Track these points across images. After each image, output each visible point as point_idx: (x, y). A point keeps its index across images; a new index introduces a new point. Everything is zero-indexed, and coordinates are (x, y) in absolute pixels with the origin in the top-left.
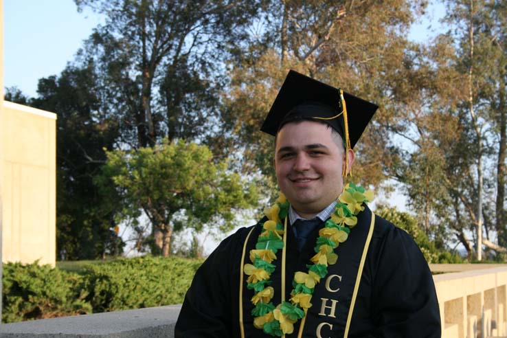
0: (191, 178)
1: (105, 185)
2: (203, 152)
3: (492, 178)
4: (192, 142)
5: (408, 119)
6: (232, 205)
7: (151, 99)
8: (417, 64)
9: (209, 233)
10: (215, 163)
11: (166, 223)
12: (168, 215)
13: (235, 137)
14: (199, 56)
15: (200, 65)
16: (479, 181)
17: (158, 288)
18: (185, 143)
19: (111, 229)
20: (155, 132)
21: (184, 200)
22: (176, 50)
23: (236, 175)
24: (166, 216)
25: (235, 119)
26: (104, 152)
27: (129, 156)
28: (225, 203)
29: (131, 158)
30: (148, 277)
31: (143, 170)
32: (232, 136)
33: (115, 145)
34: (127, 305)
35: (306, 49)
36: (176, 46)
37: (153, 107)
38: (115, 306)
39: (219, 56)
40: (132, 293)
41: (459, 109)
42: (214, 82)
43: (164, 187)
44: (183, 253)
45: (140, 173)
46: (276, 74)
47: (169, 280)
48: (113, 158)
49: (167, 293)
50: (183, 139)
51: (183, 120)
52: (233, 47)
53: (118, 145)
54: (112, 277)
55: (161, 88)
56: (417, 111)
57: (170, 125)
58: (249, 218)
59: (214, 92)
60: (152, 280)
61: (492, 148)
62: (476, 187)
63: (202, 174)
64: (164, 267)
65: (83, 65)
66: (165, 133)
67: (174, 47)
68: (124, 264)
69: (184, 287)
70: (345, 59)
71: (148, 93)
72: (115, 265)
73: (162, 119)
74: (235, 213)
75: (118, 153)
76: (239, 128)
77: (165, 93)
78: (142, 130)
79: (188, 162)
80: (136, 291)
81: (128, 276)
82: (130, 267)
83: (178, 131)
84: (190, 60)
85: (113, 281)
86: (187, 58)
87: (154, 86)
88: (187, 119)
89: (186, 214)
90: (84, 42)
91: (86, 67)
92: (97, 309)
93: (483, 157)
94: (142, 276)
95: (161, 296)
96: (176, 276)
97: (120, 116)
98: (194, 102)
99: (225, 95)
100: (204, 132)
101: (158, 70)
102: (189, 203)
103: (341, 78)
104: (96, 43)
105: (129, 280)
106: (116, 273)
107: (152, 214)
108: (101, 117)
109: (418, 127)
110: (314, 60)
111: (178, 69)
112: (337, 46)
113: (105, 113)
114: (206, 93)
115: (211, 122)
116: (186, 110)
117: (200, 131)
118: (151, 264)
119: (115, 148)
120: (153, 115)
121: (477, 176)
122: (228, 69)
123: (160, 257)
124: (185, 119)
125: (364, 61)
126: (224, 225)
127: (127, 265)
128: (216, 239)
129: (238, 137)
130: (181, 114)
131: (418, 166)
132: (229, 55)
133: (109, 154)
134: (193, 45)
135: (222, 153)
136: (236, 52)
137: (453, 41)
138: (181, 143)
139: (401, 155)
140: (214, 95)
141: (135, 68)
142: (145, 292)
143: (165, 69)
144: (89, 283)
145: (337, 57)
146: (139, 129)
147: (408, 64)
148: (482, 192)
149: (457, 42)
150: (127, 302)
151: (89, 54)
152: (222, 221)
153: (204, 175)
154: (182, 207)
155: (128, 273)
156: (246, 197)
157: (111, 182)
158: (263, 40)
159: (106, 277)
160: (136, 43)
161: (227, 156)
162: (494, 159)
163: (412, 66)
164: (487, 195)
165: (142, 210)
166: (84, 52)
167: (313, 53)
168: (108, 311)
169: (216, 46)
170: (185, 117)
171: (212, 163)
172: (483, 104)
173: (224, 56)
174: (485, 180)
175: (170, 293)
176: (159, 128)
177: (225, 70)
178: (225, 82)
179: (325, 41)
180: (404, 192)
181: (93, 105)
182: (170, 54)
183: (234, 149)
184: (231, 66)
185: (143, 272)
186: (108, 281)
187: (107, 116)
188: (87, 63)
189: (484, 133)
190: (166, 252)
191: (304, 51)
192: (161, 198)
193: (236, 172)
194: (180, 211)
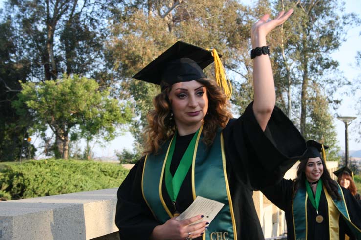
0: (84, 102)
1: (21, 108)
2: (91, 84)
3: (298, 101)
4: (84, 76)
5: (239, 59)
6: (113, 121)
7: (54, 45)
8: (245, 21)
9: (97, 142)
10: (100, 91)
11: (65, 134)
12: (67, 129)
13: (115, 73)
14: (89, 14)
15: (89, 21)
16: (289, 104)
17: (59, 182)
18: (79, 76)
19: (26, 139)
20: (57, 69)
21: (78, 118)
22: (71, 10)
23: (115, 100)
24: (66, 130)
25: (115, 60)
26: (19, 83)
27: (38, 87)
28: (108, 120)
29: (40, 88)
30: (52, 174)
31: (48, 96)
32: (113, 72)
33: (27, 79)
34: (36, 194)
35: (165, 9)
36: (71, 7)
37: (55, 51)
38: (28, 195)
39: (102, 15)
40: (40, 185)
41: (275, 53)
42: (100, 33)
43: (64, 109)
44: (79, 156)
45: (46, 99)
46: (142, 27)
47: (67, 176)
48: (26, 88)
49: (66, 185)
50: (77, 74)
51: (77, 60)
52: (113, 8)
53: (30, 79)
54: (25, 174)
55: (61, 38)
56: (245, 54)
57: (68, 64)
58: (125, 131)
59: (100, 40)
60: (54, 176)
61: (297, 81)
62: (287, 107)
63: (91, 100)
64: (63, 166)
65: (3, 20)
66: (64, 71)
67: (70, 8)
68: (34, 164)
69: (78, 180)
70: (194, 17)
71: (51, 41)
72: (27, 165)
73: (62, 60)
74: (116, 127)
75: (29, 84)
76: (118, 66)
77: (64, 41)
78: (47, 68)
79: (81, 91)
80: (43, 184)
81: (37, 173)
82: (39, 167)
83: (73, 68)
84: (82, 18)
85: (26, 177)
86: (80, 15)
87: (56, 36)
88: (80, 60)
89: (80, 128)
90: (4, 3)
91: (6, 22)
92: (14, 197)
93: (291, 86)
94: (47, 173)
95: (62, 188)
96: (72, 172)
97: (32, 58)
98: (85, 48)
99: (108, 43)
100: (92, 70)
101: (59, 25)
102: (82, 120)
103: (191, 30)
104: (12, 5)
105: (38, 176)
106: (28, 171)
107: (55, 128)
108: (17, 58)
109: (246, 66)
110: (171, 18)
111: (73, 23)
112: (188, 7)
113: (20, 55)
114: (94, 41)
115: (98, 62)
116: (79, 54)
117: (90, 68)
118: (54, 164)
119: (28, 81)
120: (55, 57)
121: (287, 100)
122: (110, 24)
123: (61, 159)
124: (79, 60)
125: (208, 18)
126: (108, 136)
127: (36, 165)
128: (102, 146)
129: (116, 72)
130: (76, 56)
131: (246, 93)
132: (110, 13)
133: (23, 85)
134: (84, 6)
135: (106, 84)
136: (115, 12)
137: (269, 4)
138: (76, 77)
139: (234, 85)
140: (100, 42)
141: (42, 23)
142: (50, 185)
143: (64, 23)
144: (8, 179)
145: (188, 15)
146: (45, 67)
147: (239, 21)
148: (291, 111)
149: (272, 5)
150: (36, 192)
151: (8, 12)
152: (106, 133)
153: (93, 100)
154: (77, 123)
155: (37, 171)
156: (123, 115)
157: (26, 105)
158: (134, 3)
159: (21, 174)
160: (42, 5)
161: (109, 86)
162: (299, 88)
163: (241, 21)
164: (294, 113)
165: (48, 125)
166: (4, 11)
167: (171, 12)
168: (23, 198)
169: (101, 7)
170: (78, 58)
171: (98, 92)
172: (291, 49)
173: (106, 14)
174: (293, 103)
175: (67, 185)
176: (59, 66)
177: (107, 24)
178: (107, 33)
179: (179, 3)
180: (236, 111)
181: (10, 50)
182: (67, 13)
183: (114, 81)
184: (112, 21)
185: (48, 170)
186: (23, 176)
187: (21, 58)
188: (6, 19)
189: (292, 70)
190: (66, 155)
191: (164, 11)
192: (61, 117)
193: (115, 98)
194: (75, 126)
